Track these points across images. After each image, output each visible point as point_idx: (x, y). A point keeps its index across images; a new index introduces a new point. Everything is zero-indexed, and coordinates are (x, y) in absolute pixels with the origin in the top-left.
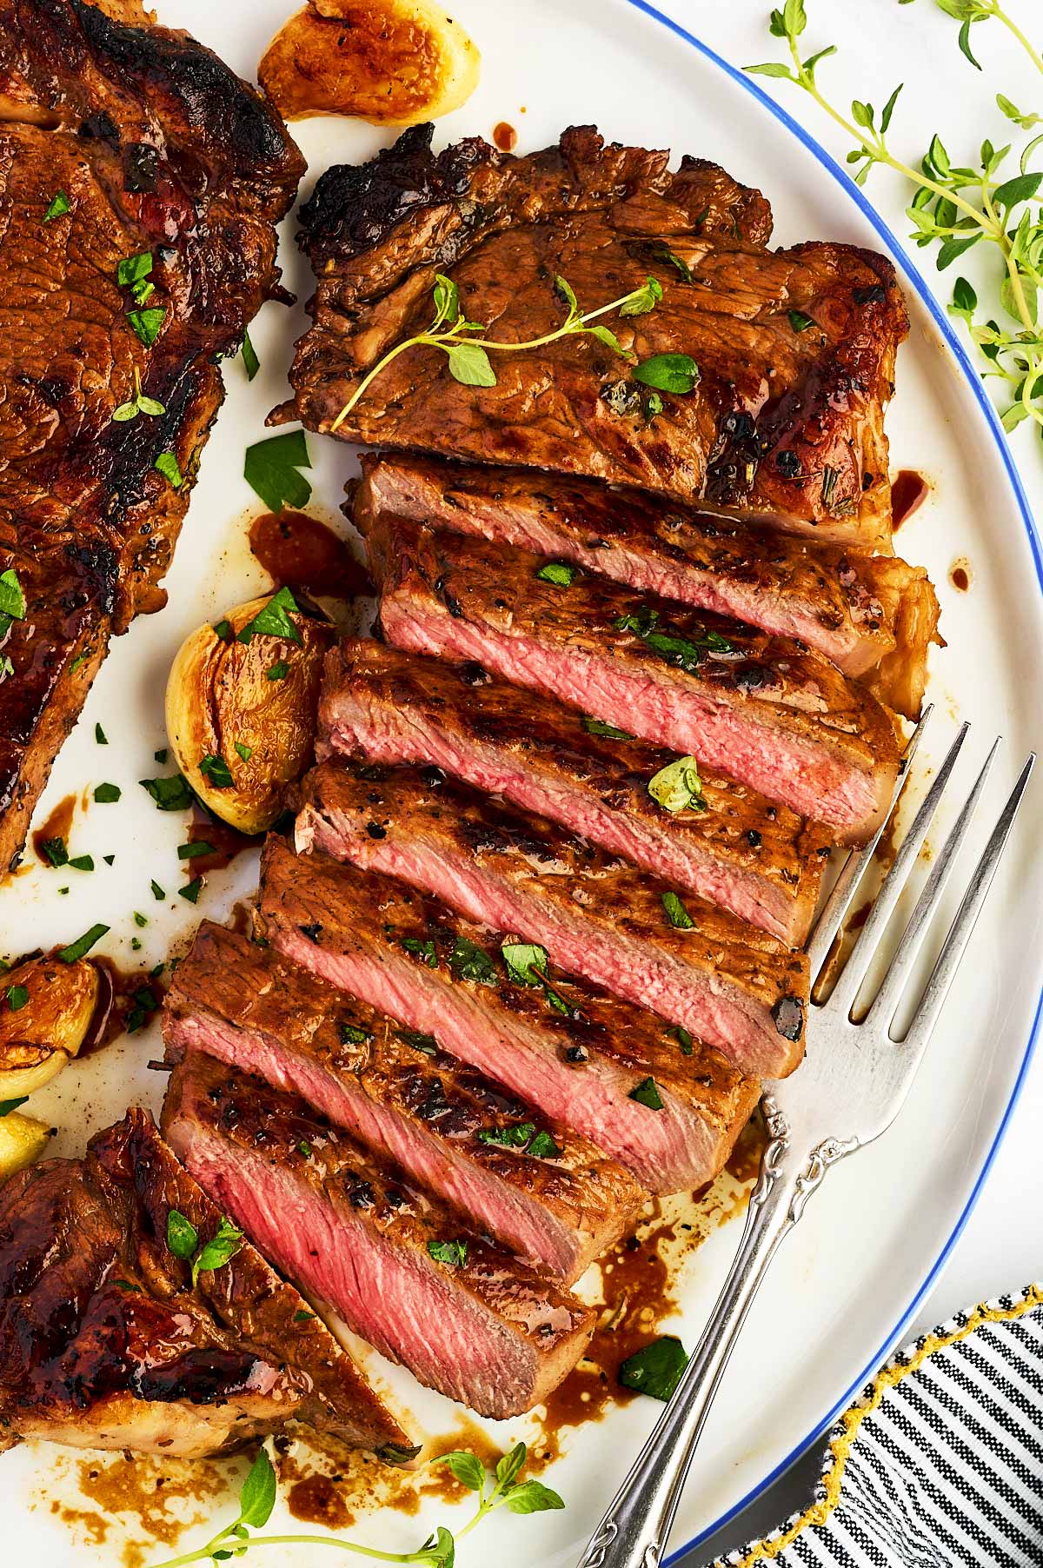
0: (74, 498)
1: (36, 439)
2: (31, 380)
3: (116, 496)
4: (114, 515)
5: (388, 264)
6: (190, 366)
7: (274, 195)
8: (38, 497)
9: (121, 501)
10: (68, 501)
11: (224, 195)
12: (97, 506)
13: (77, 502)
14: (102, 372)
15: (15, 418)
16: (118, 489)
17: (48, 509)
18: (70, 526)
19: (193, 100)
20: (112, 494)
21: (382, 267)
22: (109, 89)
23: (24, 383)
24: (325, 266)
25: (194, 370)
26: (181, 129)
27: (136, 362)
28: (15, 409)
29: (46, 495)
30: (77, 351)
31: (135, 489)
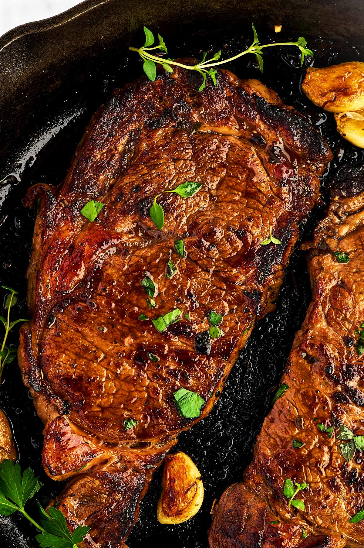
0: (247, 273)
1: (233, 251)
2: (233, 230)
3: (262, 273)
4: (261, 280)
5: (357, 203)
6: (290, 226)
7: (320, 167)
8: (234, 273)
9: (264, 275)
10: (245, 274)
11: (304, 166)
12: (255, 277)
13: (247, 275)
14: (258, 227)
15: (227, 243)
16: (263, 271)
17: (237, 277)
18: (244, 284)
19: (295, 133)
20: (261, 272)
21: (354, 204)
22: (265, 127)
23: (231, 230)
24: (334, 198)
25: (291, 228)
26: (290, 142)
27: (271, 224)
28: (227, 239)
29: (237, 272)
30: (249, 219)
31: (269, 271)
